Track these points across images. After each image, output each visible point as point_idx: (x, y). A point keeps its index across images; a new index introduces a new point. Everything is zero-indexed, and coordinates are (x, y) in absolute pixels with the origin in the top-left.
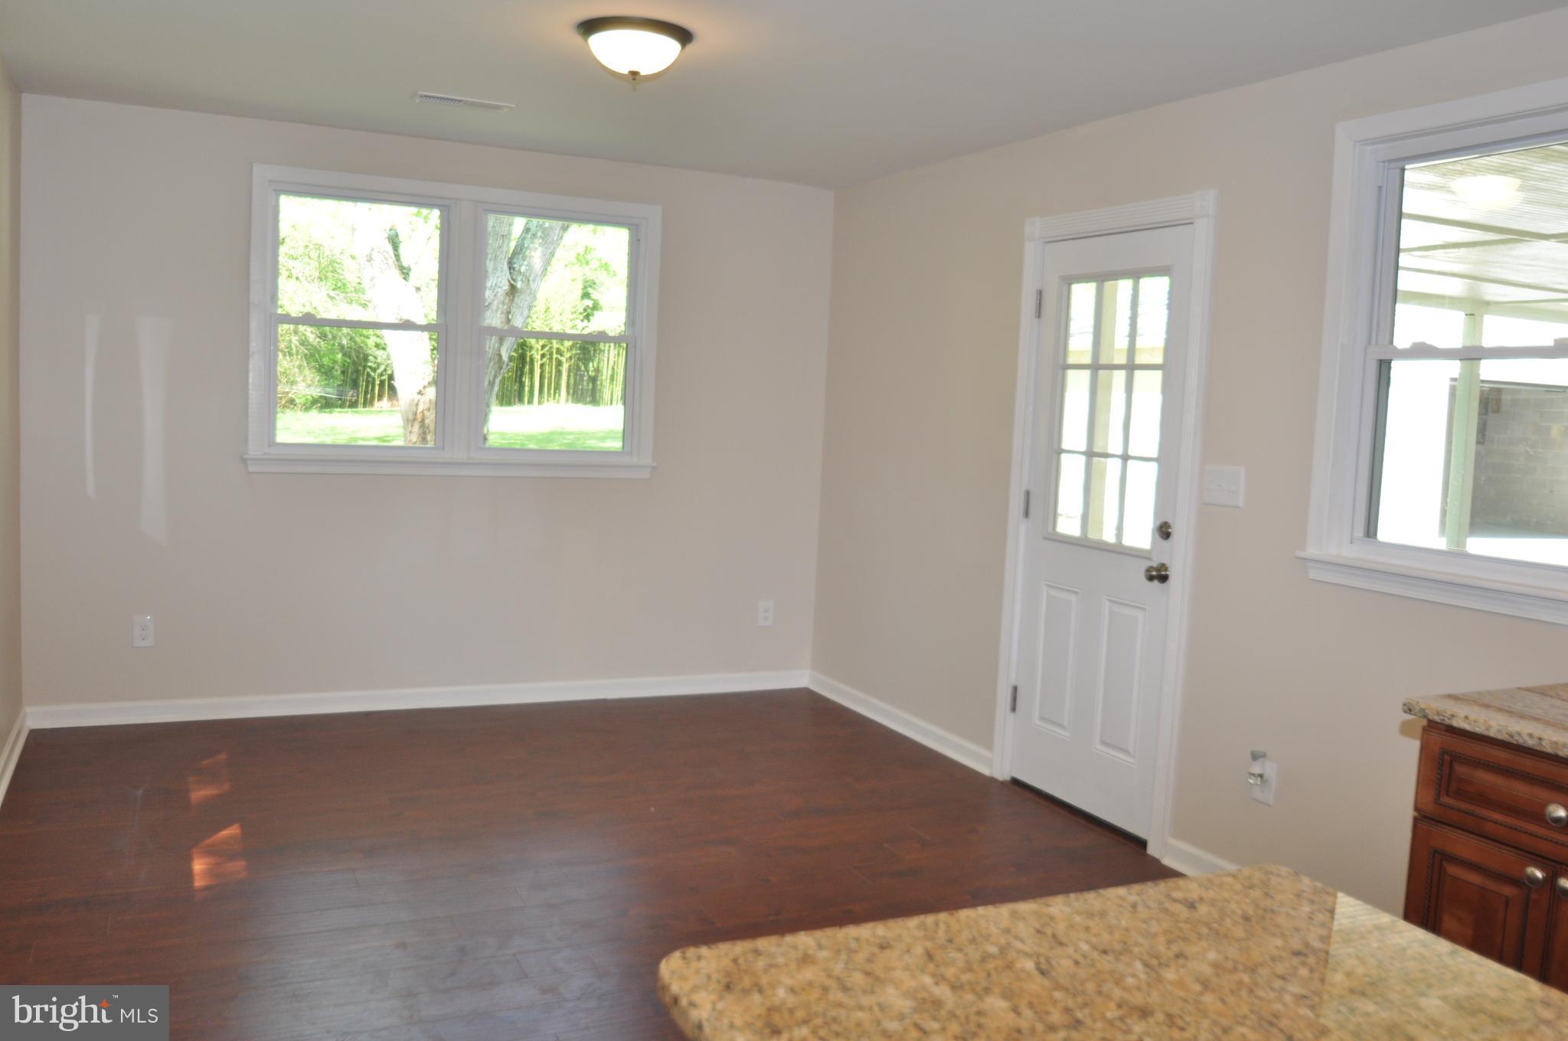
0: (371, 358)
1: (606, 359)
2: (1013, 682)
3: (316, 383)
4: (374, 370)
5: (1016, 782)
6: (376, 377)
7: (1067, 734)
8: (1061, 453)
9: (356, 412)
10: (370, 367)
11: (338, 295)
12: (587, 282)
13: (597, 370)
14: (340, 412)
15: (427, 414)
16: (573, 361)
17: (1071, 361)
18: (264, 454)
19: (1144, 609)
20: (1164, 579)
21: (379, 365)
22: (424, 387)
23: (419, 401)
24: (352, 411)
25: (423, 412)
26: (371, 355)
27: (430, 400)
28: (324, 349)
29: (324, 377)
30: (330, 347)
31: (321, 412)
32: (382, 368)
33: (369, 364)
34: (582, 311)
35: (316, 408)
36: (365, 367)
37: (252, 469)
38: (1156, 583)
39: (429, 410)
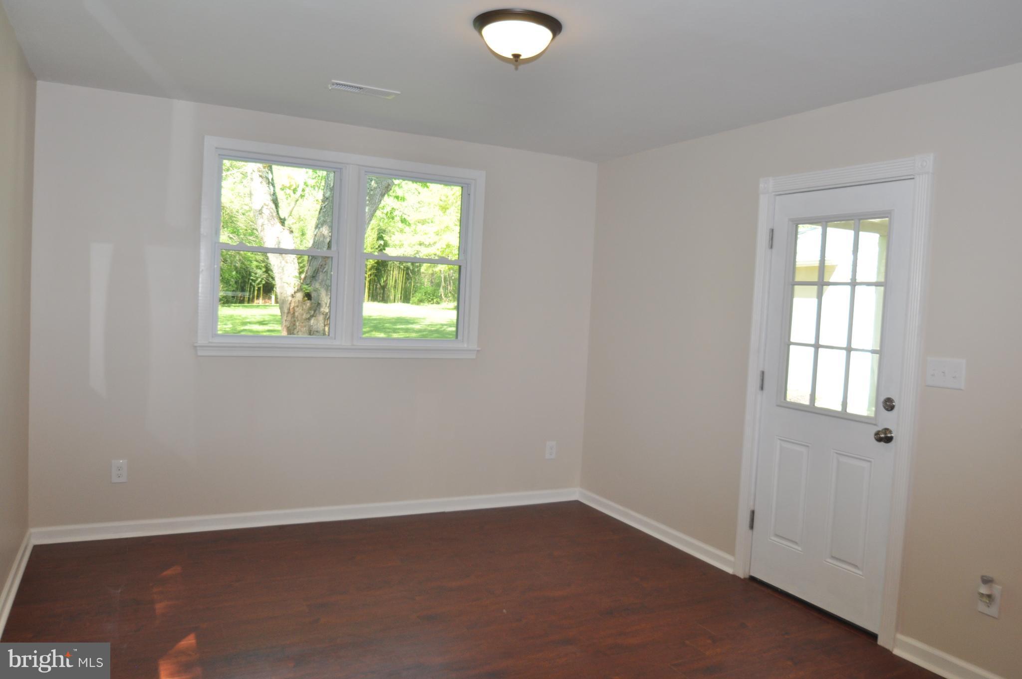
0: (253, 274)
1: (391, 276)
2: (752, 508)
3: (221, 289)
4: (254, 281)
5: (753, 579)
6: (256, 285)
7: (800, 549)
8: (790, 345)
9: (244, 306)
10: (252, 280)
11: (234, 236)
12: (380, 230)
13: (385, 282)
14: (235, 306)
15: (297, 309)
16: (372, 277)
17: (798, 278)
18: (210, 342)
19: (870, 461)
20: (888, 440)
21: (257, 278)
22: (295, 293)
23: (291, 301)
24: (243, 306)
25: (294, 308)
26: (253, 272)
27: (299, 301)
28: (225, 268)
29: (225, 285)
30: (229, 267)
31: (223, 306)
32: (259, 280)
33: (252, 278)
34: (377, 247)
35: (220, 304)
36: (249, 279)
37: (200, 353)
38: (882, 443)
39: (298, 306)
